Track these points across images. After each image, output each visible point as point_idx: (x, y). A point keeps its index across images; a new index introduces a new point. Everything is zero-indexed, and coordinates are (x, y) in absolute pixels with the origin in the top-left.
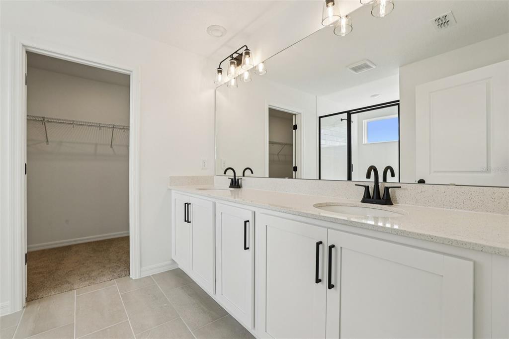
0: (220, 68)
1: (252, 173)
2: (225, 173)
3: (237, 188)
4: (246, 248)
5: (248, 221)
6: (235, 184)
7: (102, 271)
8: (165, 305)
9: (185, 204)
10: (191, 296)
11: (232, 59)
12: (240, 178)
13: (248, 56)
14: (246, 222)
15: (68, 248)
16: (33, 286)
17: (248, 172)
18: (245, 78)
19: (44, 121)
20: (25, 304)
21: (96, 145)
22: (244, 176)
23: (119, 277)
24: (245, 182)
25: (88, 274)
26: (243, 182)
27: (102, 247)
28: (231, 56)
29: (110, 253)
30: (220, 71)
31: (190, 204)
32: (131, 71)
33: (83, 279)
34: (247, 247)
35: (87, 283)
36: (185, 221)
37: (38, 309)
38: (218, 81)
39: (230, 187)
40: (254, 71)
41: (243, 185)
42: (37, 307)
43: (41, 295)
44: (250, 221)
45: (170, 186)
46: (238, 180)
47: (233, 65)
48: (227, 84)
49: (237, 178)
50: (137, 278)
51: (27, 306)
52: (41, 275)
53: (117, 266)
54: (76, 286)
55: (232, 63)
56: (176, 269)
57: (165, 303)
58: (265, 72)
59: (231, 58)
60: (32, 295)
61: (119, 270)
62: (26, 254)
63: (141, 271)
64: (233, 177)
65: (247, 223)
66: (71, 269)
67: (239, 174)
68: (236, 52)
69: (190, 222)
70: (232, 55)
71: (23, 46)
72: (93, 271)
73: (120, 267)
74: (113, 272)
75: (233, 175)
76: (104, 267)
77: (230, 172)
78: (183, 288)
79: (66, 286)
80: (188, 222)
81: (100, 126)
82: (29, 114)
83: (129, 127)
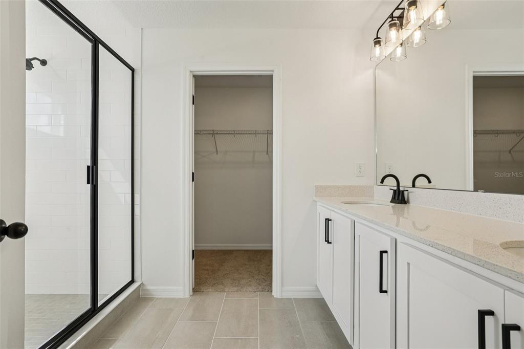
0: (377, 38)
1: (430, 182)
2: (382, 182)
3: (401, 203)
4: (381, 291)
5: (386, 252)
6: (399, 197)
7: (250, 281)
8: (297, 336)
9: (326, 219)
10: (329, 337)
11: (393, 20)
12: (406, 189)
13: (414, 7)
14: (382, 253)
15: (230, 252)
16: (200, 280)
17: (421, 181)
18: (415, 42)
19: (214, 133)
20: (191, 293)
21: (254, 152)
22: (414, 186)
23: (263, 291)
24: (414, 195)
25: (239, 281)
26: (410, 194)
27: (257, 257)
28: (392, 16)
29: (261, 264)
30: (377, 42)
31: (331, 220)
32: (273, 71)
33: (234, 284)
34: (384, 289)
35: (236, 289)
36: (326, 241)
37: (198, 300)
38: (375, 56)
39: (391, 202)
40: (427, 25)
41: (411, 200)
42: (198, 298)
43: (203, 289)
44: (389, 252)
45: (315, 196)
46: (403, 191)
47: (393, 28)
48: (391, 57)
49: (401, 189)
50: (278, 297)
51: (193, 295)
52: (207, 272)
53: (263, 279)
54: (227, 290)
55: (391, 26)
56: (320, 298)
57: (298, 334)
58: (448, 22)
59: (391, 19)
60: (198, 288)
61: (264, 284)
62: (193, 251)
63: (282, 291)
64: (395, 188)
65: (384, 255)
66: (228, 272)
67: (405, 183)
68: (397, 8)
69: (331, 243)
70: (392, 14)
71: (191, 72)
72: (243, 278)
73: (266, 281)
74: (259, 284)
75: (396, 185)
76: (253, 277)
77: (391, 182)
78: (322, 323)
79: (221, 286)
80: (328, 243)
81: (256, 133)
82: (197, 129)
83: (272, 131)
